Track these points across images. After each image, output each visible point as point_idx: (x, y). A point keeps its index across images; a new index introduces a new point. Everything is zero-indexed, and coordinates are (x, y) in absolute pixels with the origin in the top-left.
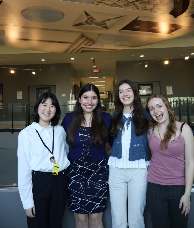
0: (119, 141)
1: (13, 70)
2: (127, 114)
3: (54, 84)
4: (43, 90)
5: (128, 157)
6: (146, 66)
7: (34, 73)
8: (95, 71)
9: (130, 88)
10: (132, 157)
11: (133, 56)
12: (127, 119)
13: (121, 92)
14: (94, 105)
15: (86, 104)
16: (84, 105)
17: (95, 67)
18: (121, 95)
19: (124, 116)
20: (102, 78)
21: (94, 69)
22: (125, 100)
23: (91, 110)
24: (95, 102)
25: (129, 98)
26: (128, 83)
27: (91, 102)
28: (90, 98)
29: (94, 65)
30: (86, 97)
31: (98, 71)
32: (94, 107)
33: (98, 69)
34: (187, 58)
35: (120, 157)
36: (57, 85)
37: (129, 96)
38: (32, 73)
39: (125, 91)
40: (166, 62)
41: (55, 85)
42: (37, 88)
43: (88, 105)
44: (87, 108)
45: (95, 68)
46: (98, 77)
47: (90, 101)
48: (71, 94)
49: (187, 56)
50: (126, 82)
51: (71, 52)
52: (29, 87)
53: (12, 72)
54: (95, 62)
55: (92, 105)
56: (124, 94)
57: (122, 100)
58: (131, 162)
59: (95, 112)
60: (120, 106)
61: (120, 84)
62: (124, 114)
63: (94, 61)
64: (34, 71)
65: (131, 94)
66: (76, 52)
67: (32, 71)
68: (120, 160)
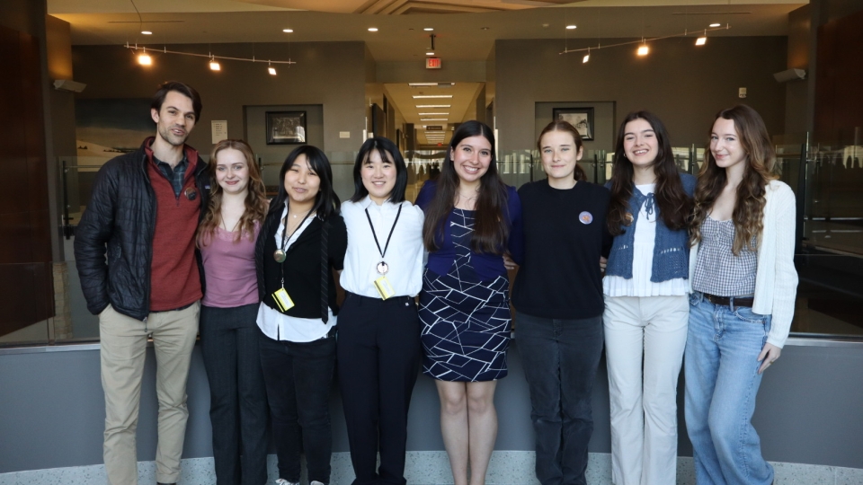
0: (626, 244)
1: (217, 60)
2: (646, 185)
3: (318, 103)
4: (285, 119)
5: (649, 274)
6: (586, 59)
7: (272, 71)
8: (430, 65)
9: (651, 128)
10: (659, 275)
11: (546, 25)
12: (645, 198)
13: (631, 138)
14: (482, 167)
15: (466, 164)
16: (463, 165)
17: (432, 54)
18: (629, 145)
19: (639, 191)
20: (448, 86)
21: (427, 60)
22: (636, 155)
23: (475, 177)
24: (486, 160)
25: (648, 150)
26: (646, 118)
27: (478, 160)
28: (476, 152)
29: (433, 49)
30: (467, 149)
31: (439, 67)
32: (483, 171)
33: (439, 60)
34: (701, 41)
35: (628, 274)
36: (324, 106)
37: (646, 147)
38: (268, 72)
39: (639, 135)
40: (643, 51)
41: (322, 105)
42: (268, 113)
43: (470, 165)
44: (467, 172)
45: (431, 57)
46: (436, 84)
47: (476, 158)
48: (365, 132)
49: (701, 35)
50: (642, 115)
51: (377, 13)
52: (245, 107)
53: (215, 66)
54: (436, 40)
55: (478, 166)
56: (636, 141)
57: (630, 156)
58: (657, 285)
59: (483, 179)
60: (626, 168)
61: (627, 120)
62: (638, 187)
63: (432, 36)
64: (273, 66)
65: (653, 142)
66: (391, 13)
67: (267, 66)
68: (629, 281)
